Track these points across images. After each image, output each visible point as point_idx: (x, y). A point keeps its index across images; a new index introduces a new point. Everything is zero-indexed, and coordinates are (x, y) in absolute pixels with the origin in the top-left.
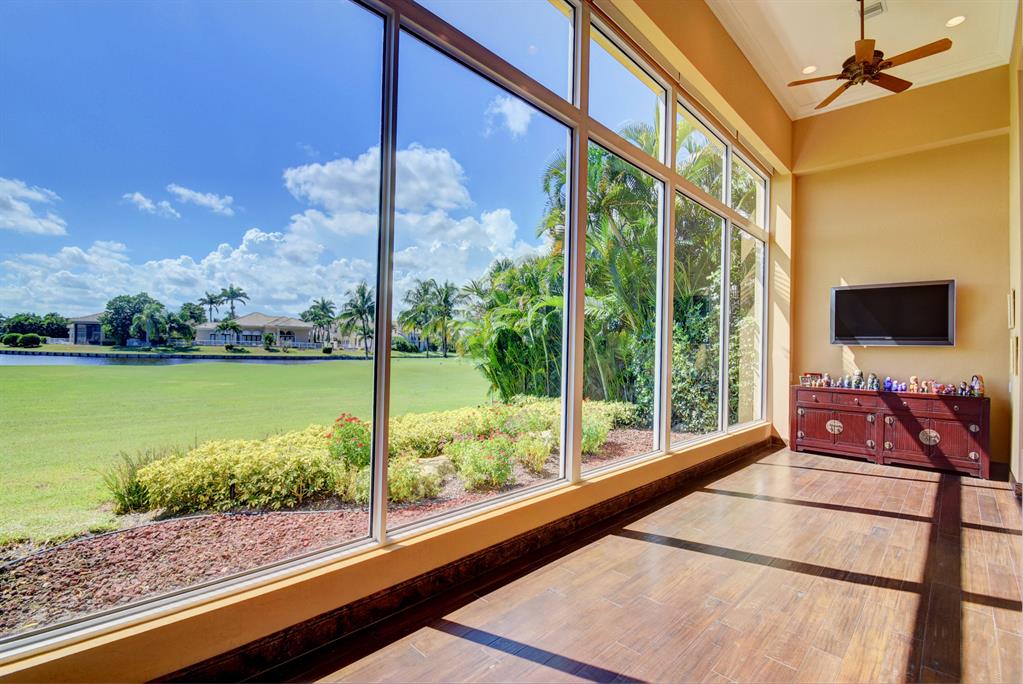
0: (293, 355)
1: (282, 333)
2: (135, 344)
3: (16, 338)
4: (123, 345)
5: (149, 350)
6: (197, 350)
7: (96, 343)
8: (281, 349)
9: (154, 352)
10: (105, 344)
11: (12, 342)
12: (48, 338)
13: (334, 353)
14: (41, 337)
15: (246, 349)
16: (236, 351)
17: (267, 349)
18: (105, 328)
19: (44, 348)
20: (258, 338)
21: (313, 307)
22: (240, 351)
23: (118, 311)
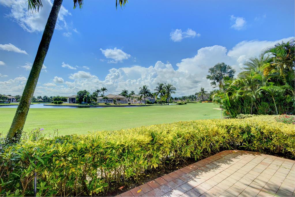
0: (121, 105)
1: (117, 99)
2: (83, 103)
3: (56, 102)
4: (81, 103)
5: (87, 104)
6: (98, 104)
7: (74, 103)
8: (118, 104)
9: (88, 105)
10: (76, 103)
11: (56, 103)
12: (63, 102)
13: (131, 104)
14: (62, 102)
15: (110, 104)
16: (107, 104)
17: (115, 104)
18: (77, 99)
19: (63, 104)
20: (111, 101)
21: (123, 92)
22: (108, 104)
23: (80, 94)
